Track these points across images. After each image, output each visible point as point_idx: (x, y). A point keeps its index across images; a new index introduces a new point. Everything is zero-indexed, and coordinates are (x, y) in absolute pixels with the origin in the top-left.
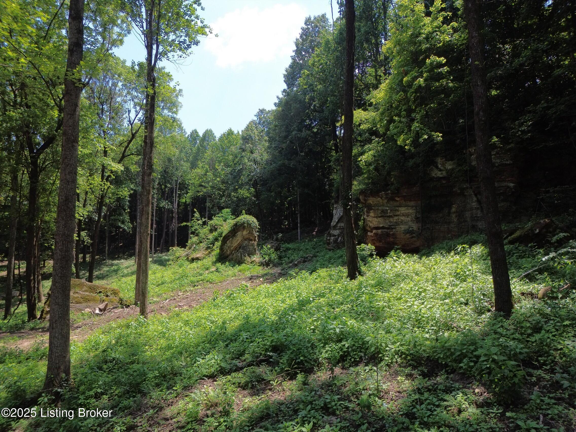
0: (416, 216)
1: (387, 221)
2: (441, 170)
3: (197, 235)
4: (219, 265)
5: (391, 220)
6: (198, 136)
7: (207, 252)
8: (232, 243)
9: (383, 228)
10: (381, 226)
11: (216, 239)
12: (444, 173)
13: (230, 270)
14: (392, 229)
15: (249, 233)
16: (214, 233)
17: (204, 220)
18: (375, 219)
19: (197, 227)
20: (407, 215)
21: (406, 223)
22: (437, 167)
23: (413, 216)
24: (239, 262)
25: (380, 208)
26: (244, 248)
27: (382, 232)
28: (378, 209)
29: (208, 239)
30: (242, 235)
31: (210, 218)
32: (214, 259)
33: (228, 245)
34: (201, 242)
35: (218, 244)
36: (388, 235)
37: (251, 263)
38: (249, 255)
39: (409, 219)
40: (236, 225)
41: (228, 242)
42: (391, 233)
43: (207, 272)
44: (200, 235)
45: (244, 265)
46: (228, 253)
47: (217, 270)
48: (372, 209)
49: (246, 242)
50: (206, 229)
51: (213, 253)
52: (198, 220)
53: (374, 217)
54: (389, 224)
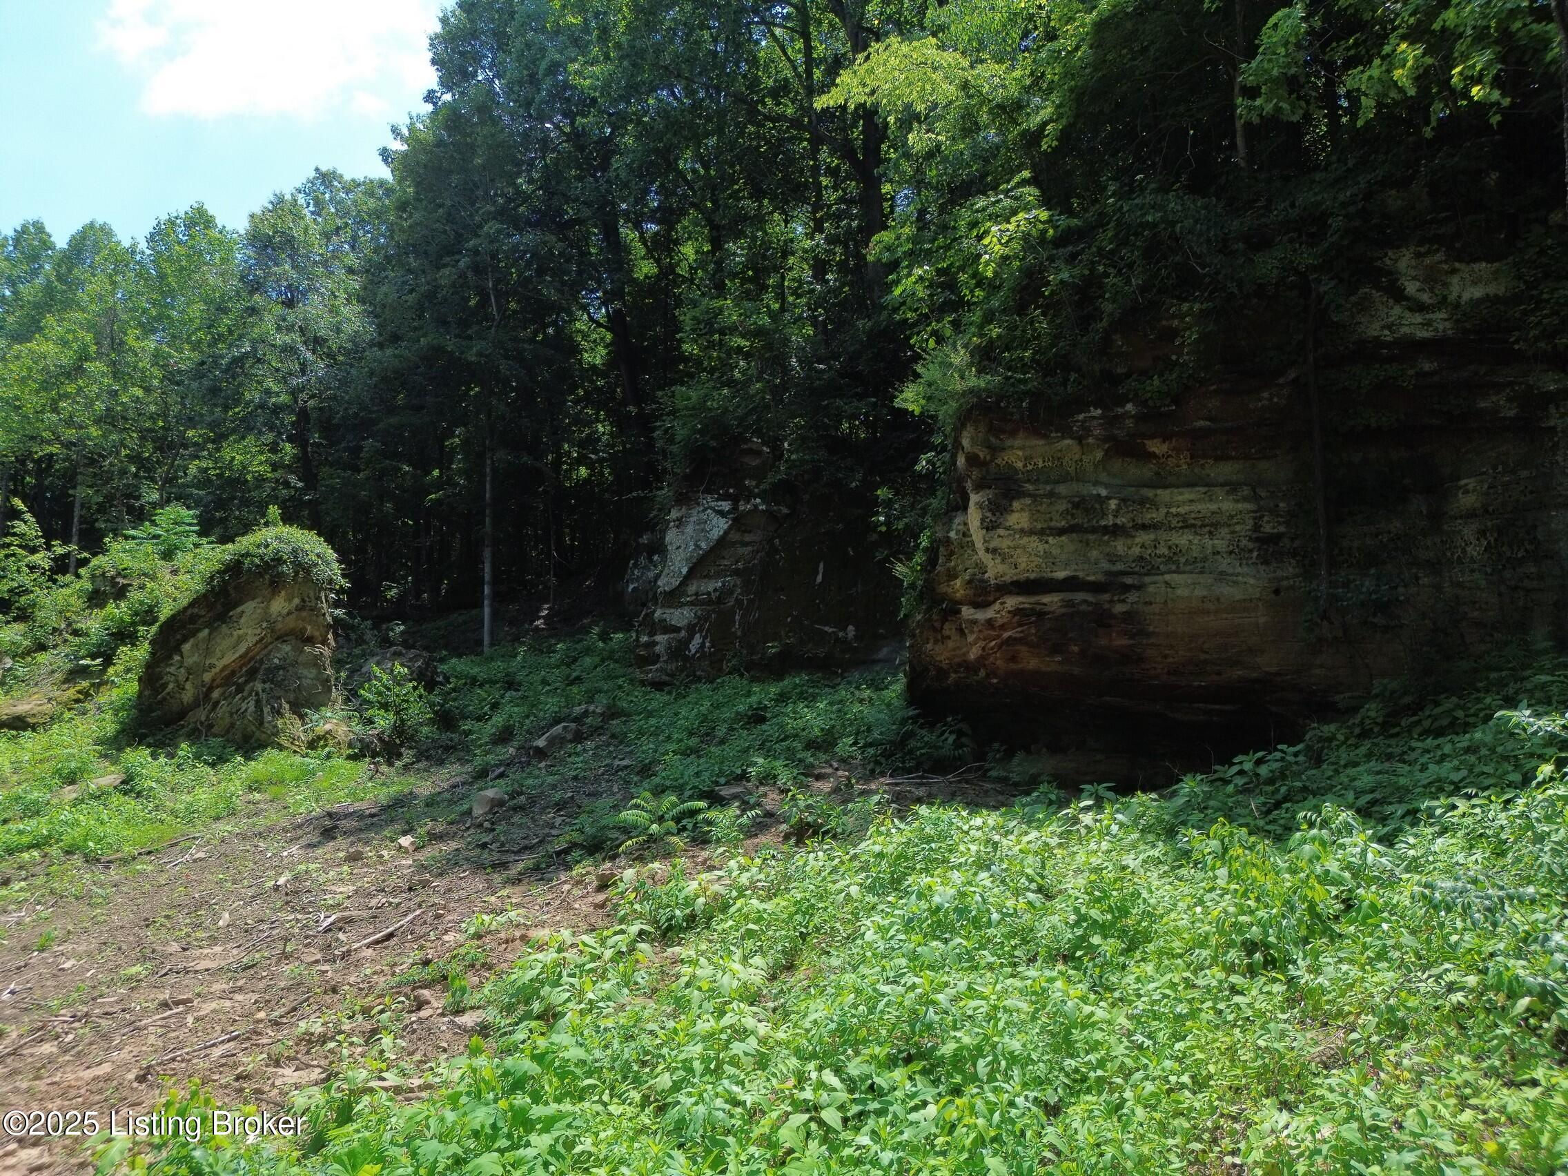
0: (1257, 528)
1: (1094, 554)
2: (1421, 308)
3: (24, 616)
4: (138, 757)
5: (1120, 546)
6: (46, 244)
7: (72, 693)
8: (208, 652)
9: (1071, 584)
10: (1061, 575)
11: (123, 635)
12: (1441, 322)
13: (199, 781)
14: (1127, 588)
15: (299, 609)
16: (111, 608)
17: (59, 550)
18: (1034, 543)
19: (25, 579)
20: (1211, 526)
21: (1199, 565)
22: (1398, 295)
23: (1244, 528)
24: (247, 738)
25: (1062, 489)
26: (271, 675)
27: (1069, 604)
28: (1051, 494)
29: (76, 633)
30: (266, 617)
31: (94, 543)
32: (111, 728)
33: (189, 661)
34: (42, 647)
35: (134, 656)
36: (1102, 619)
37: (312, 745)
38: (297, 710)
39: (1220, 544)
40: (234, 567)
41: (186, 647)
42: (1119, 608)
43: (70, 793)
44: (40, 614)
45: (271, 753)
46: (188, 696)
47: (128, 786)
48: (1021, 494)
49: (286, 648)
50: (72, 590)
51: (102, 698)
52: (33, 550)
53: (1031, 532)
54: (1106, 565)
